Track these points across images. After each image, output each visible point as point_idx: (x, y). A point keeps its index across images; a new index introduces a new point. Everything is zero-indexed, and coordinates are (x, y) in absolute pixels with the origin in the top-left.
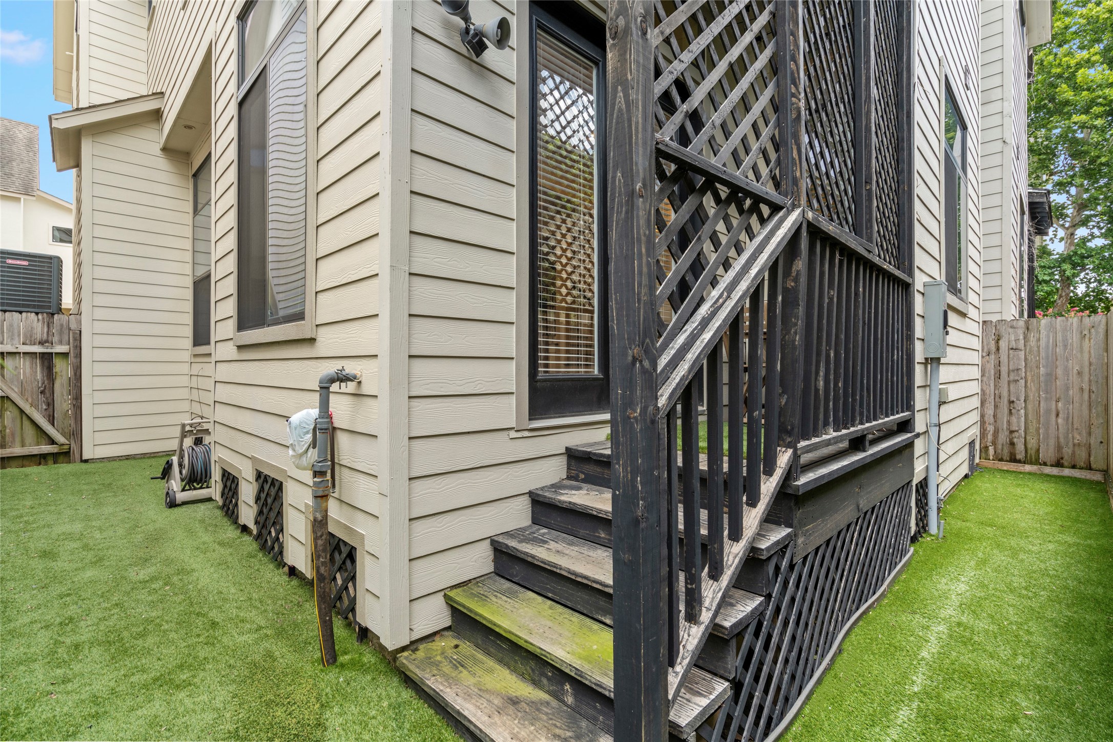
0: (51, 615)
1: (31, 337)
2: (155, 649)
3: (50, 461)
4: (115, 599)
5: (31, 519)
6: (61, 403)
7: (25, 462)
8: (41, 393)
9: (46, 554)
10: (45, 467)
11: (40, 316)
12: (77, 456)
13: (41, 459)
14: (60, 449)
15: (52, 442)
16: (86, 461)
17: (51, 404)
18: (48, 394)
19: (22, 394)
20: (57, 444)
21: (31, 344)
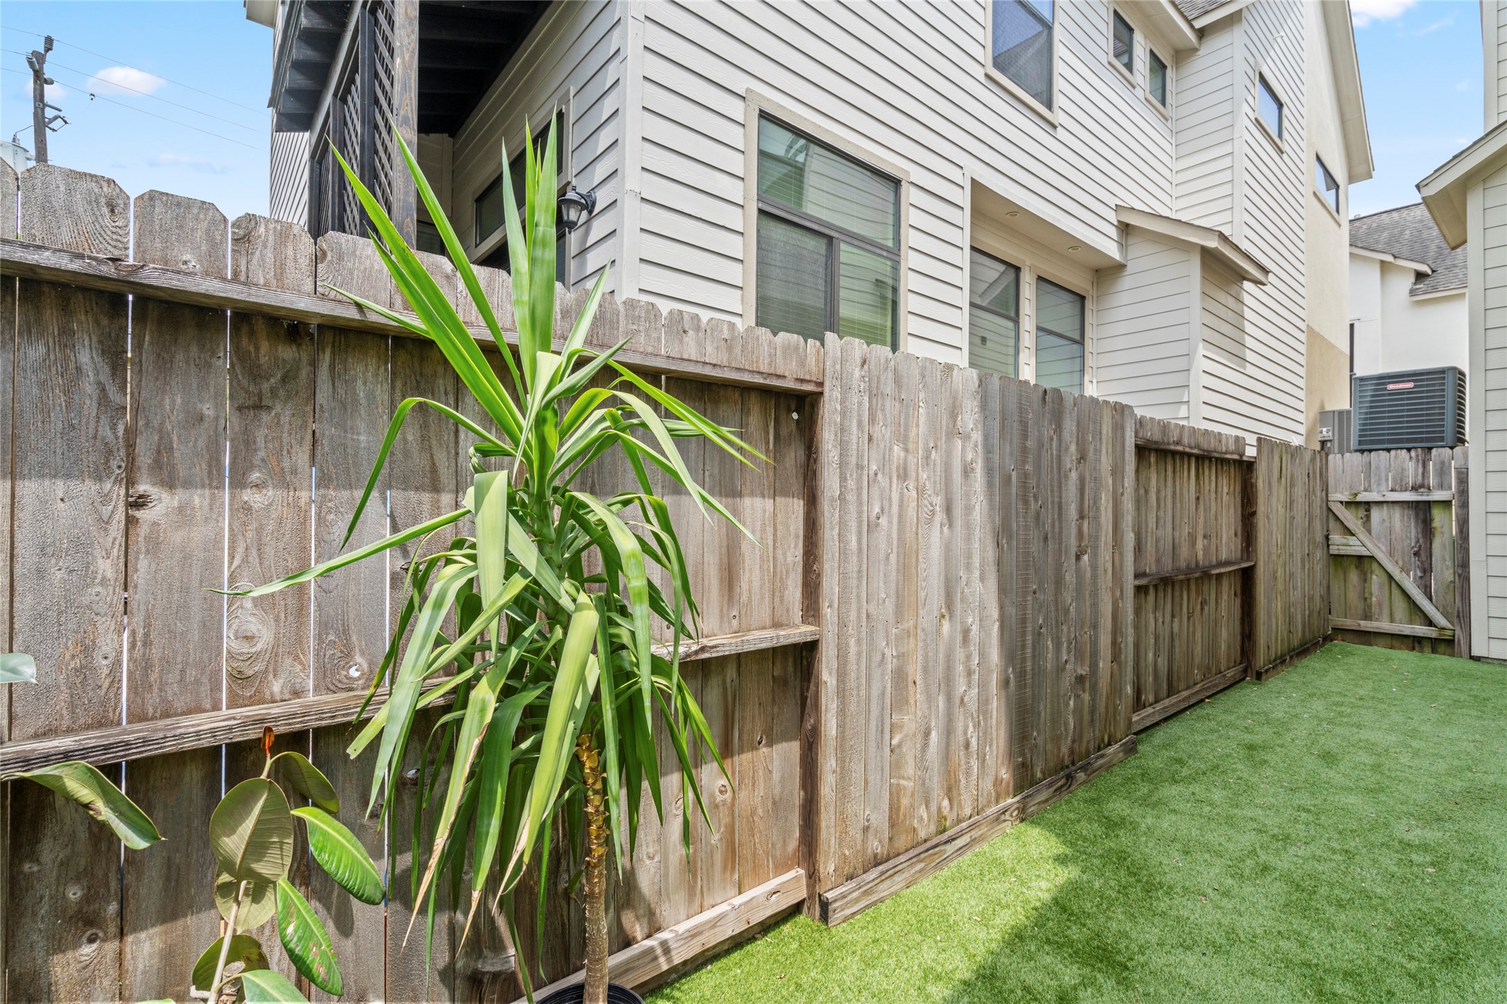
0: (1271, 821)
1: (1401, 481)
2: (1340, 932)
3: (1428, 648)
4: (1351, 844)
5: (1349, 710)
6: (1442, 569)
7: (1395, 643)
8: (1415, 554)
9: (1328, 758)
10: (1418, 654)
11: (1413, 453)
12: (1464, 648)
13: (1415, 642)
14: (1440, 635)
15: (1430, 623)
16: (1477, 659)
17: (1427, 570)
18: (1423, 557)
19: (1391, 554)
20: (1436, 627)
21: (1401, 491)
